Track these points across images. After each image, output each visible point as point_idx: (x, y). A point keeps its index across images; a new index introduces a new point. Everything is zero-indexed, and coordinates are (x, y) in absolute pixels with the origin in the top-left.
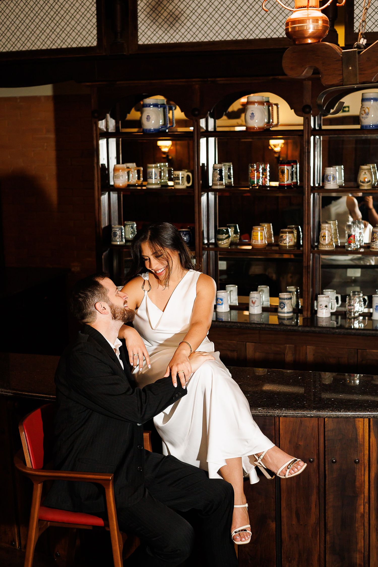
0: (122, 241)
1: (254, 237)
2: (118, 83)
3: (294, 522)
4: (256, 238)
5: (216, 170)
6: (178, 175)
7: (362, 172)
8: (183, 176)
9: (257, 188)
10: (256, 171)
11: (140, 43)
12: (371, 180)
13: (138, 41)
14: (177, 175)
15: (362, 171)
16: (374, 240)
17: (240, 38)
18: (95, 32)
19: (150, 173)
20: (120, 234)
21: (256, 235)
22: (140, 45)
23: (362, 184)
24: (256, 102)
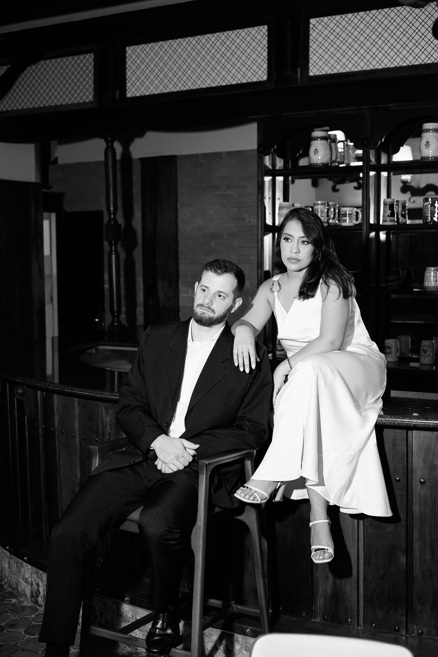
1: (427, 278)
2: (285, 114)
3: (428, 556)
4: (429, 279)
5: (387, 204)
6: (346, 212)
8: (351, 213)
9: (432, 223)
10: (430, 206)
11: (311, 74)
13: (308, 73)
14: (344, 212)
17: (417, 63)
18: (265, 66)
21: (429, 275)
22: (311, 76)
24: (432, 130)
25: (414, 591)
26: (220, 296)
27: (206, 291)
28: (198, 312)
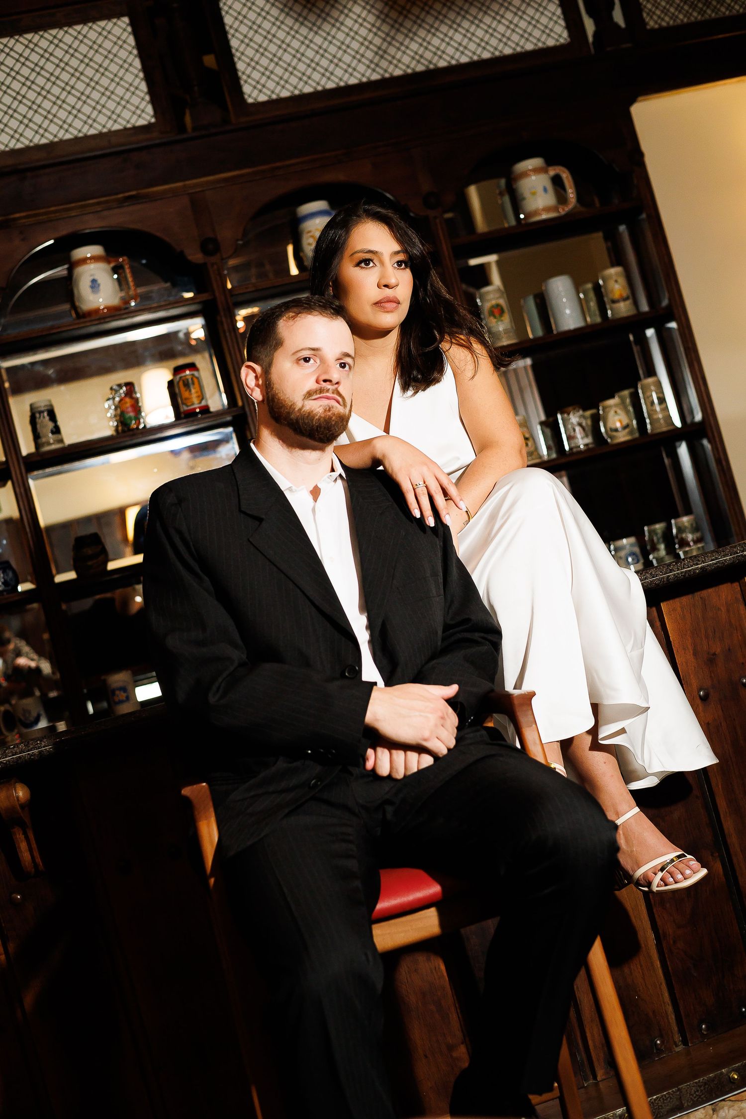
5: (41, 412)
10: (128, 398)
24: (92, 259)
26: (343, 366)
27: (312, 361)
28: (313, 409)
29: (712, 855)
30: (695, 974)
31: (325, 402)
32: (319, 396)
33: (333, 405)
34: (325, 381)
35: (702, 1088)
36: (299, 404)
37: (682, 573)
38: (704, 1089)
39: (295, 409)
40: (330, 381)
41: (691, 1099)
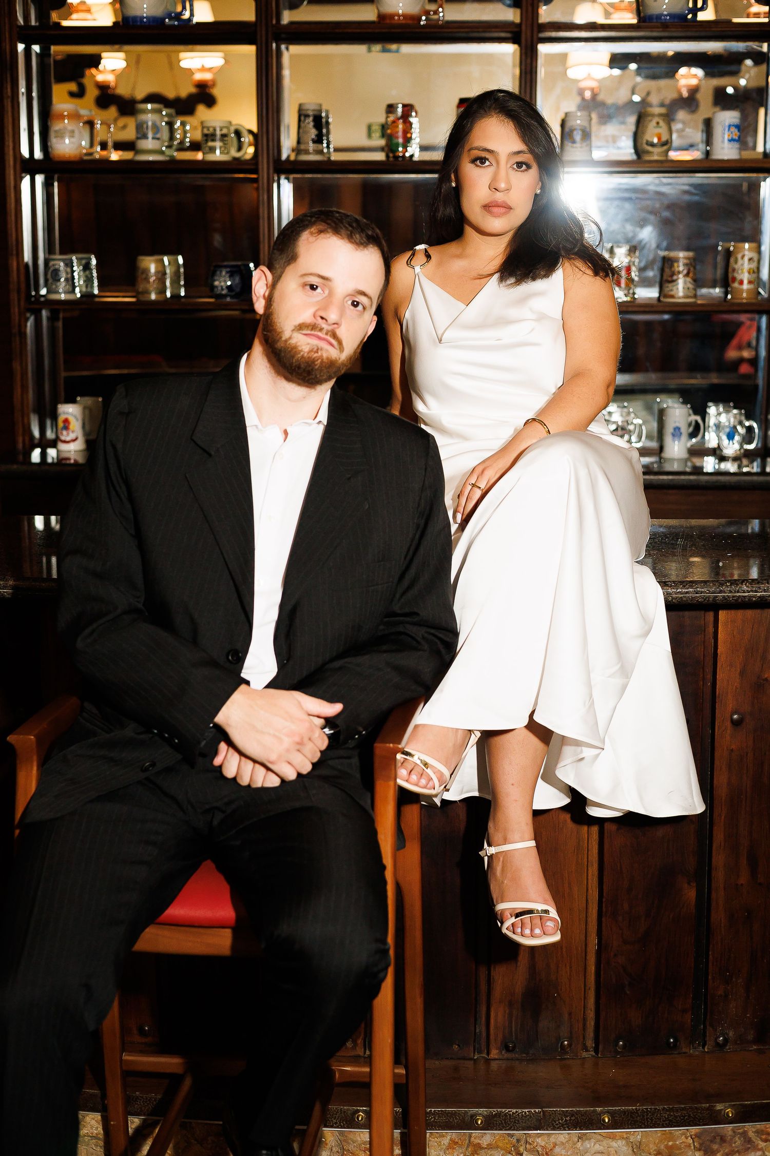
0: (73, 291)
3: (743, 879)
5: (307, 116)
6: (215, 130)
7: (651, 120)
8: (226, 132)
10: (401, 121)
12: (670, 141)
14: (211, 129)
15: (650, 118)
16: (675, 277)
19: (145, 126)
20: (69, 276)
23: (650, 148)
25: (711, 957)
26: (355, 304)
27: (319, 290)
28: (298, 344)
29: (689, 884)
30: (628, 992)
31: (315, 342)
32: (309, 332)
33: (323, 346)
34: (322, 318)
35: (568, 1118)
36: (286, 334)
37: (733, 597)
38: (570, 1120)
39: (281, 338)
40: (326, 320)
41: (553, 1124)
